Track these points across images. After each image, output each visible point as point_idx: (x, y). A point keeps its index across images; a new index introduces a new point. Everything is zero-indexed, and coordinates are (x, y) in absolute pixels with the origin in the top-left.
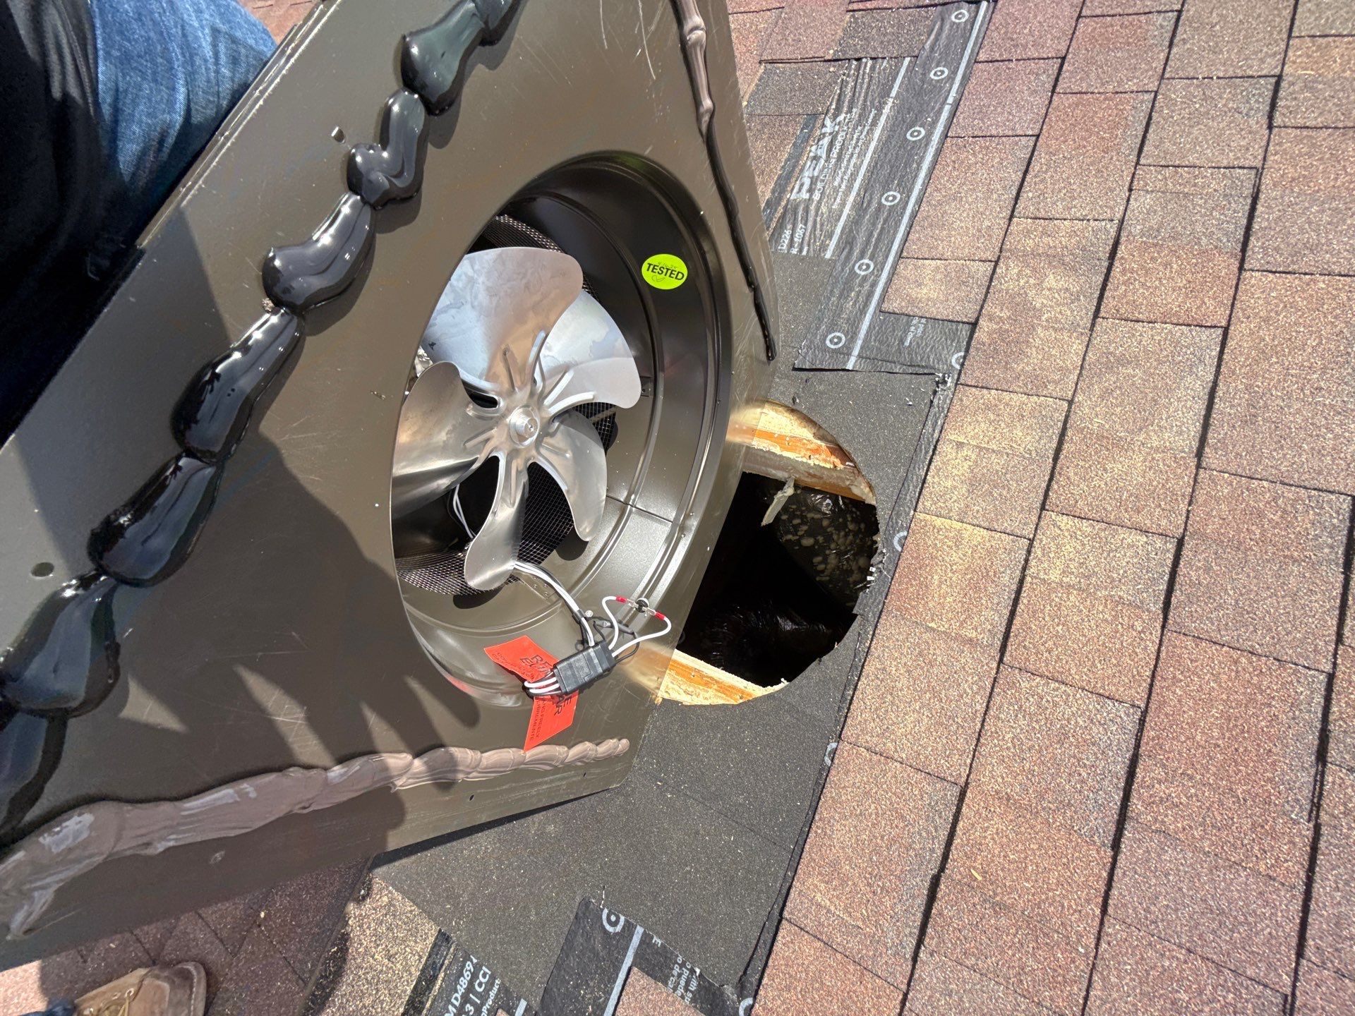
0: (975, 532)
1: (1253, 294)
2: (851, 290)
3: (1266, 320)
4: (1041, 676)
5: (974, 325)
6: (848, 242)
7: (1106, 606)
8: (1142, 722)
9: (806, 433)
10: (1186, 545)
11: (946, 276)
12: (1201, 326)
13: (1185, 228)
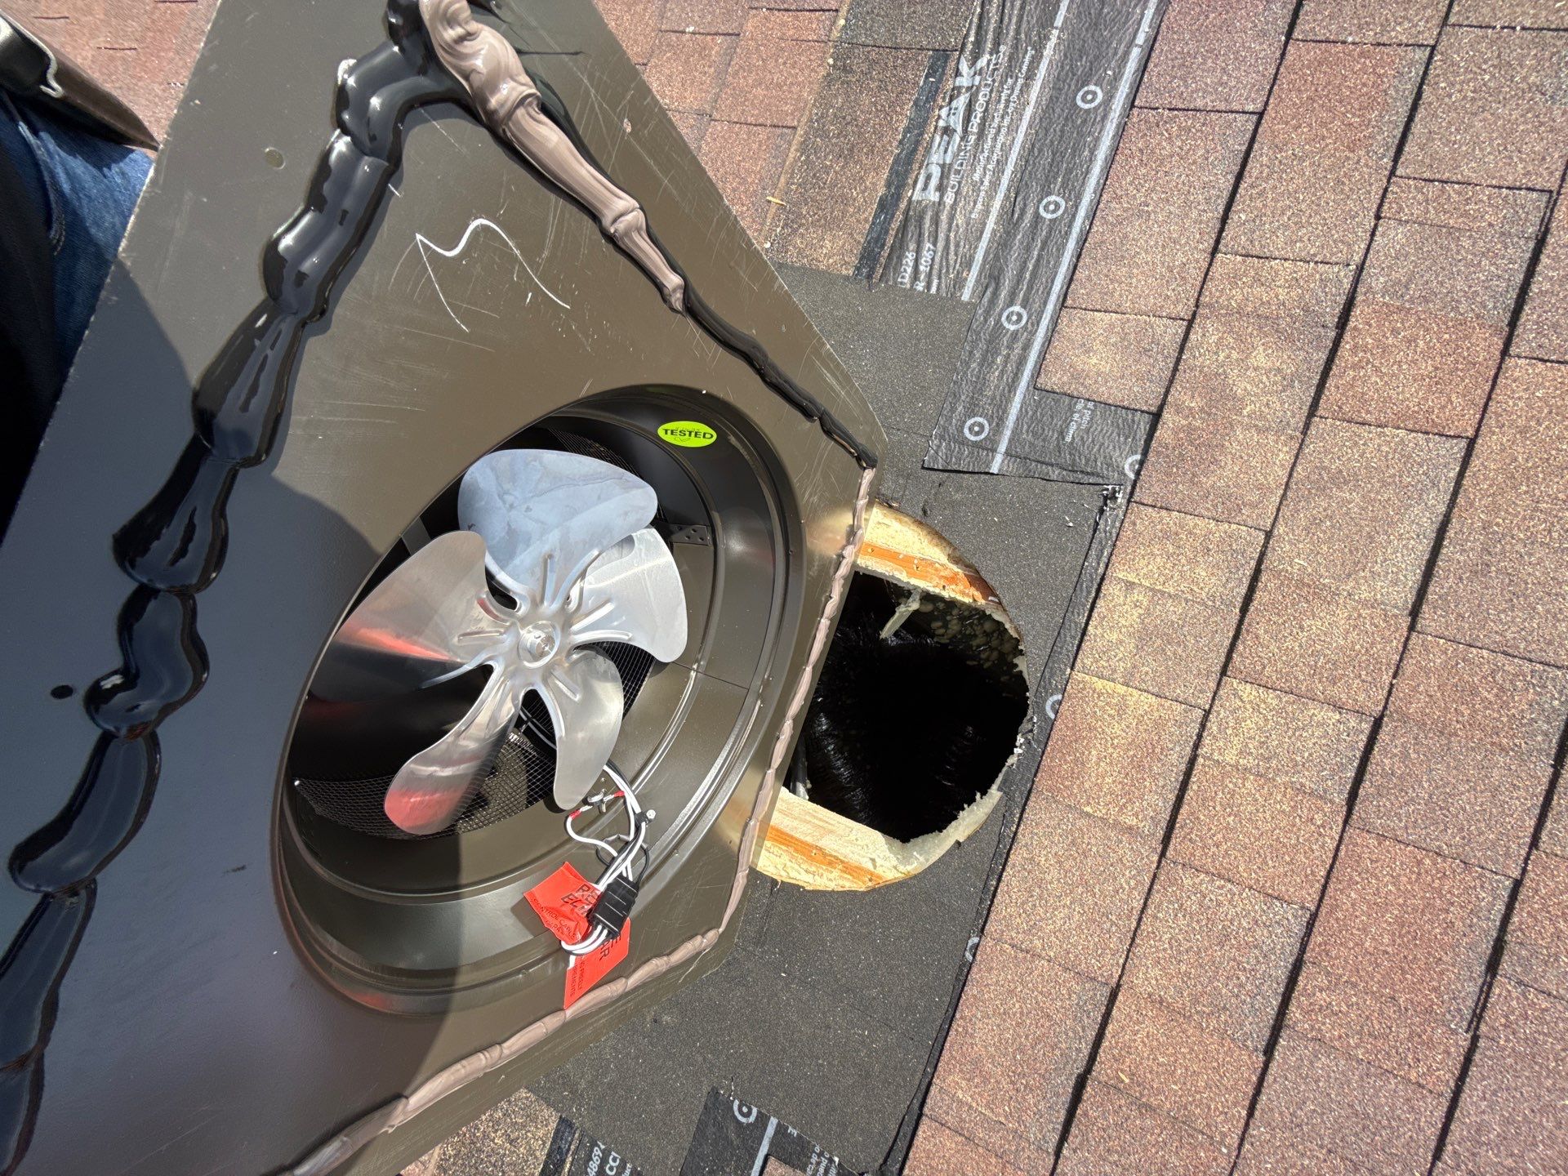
0: (1142, 698)
1: (1513, 392)
2: (997, 353)
3: (1523, 431)
4: (1207, 873)
5: (1156, 417)
6: (992, 276)
7: (1285, 796)
8: (1310, 926)
9: (938, 554)
10: (1384, 728)
11: (1123, 339)
12: (1441, 435)
13: (1442, 283)
